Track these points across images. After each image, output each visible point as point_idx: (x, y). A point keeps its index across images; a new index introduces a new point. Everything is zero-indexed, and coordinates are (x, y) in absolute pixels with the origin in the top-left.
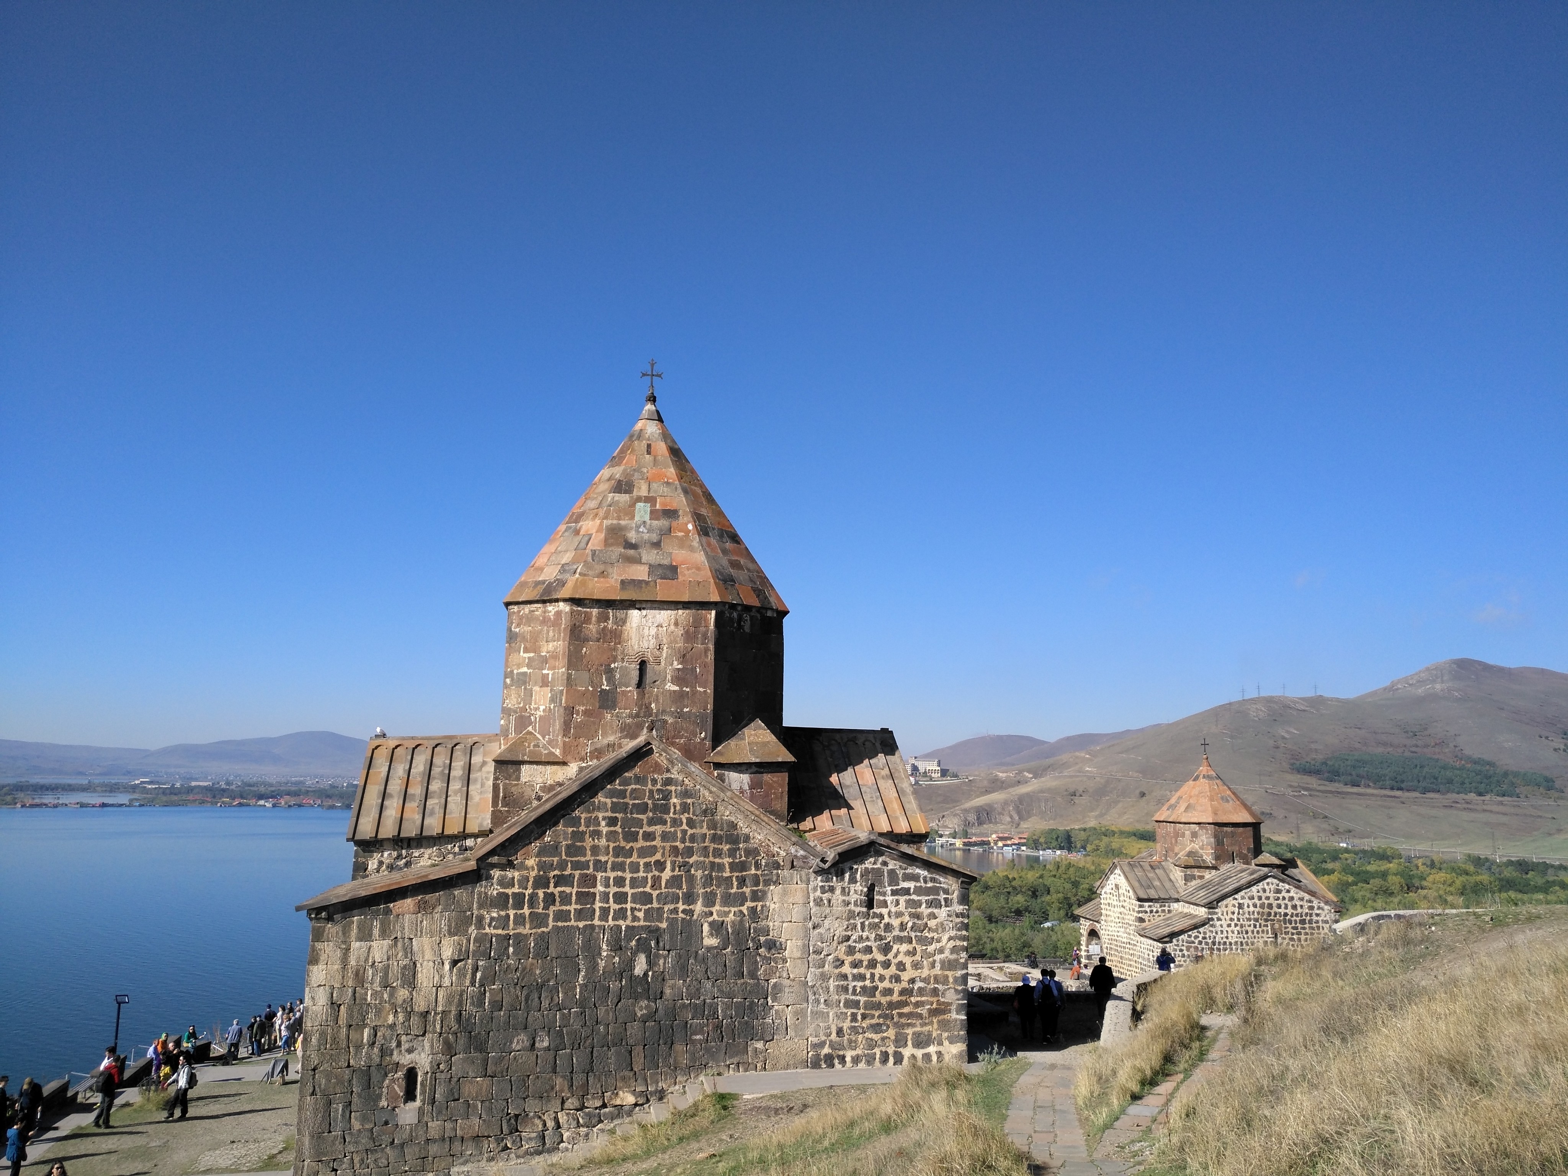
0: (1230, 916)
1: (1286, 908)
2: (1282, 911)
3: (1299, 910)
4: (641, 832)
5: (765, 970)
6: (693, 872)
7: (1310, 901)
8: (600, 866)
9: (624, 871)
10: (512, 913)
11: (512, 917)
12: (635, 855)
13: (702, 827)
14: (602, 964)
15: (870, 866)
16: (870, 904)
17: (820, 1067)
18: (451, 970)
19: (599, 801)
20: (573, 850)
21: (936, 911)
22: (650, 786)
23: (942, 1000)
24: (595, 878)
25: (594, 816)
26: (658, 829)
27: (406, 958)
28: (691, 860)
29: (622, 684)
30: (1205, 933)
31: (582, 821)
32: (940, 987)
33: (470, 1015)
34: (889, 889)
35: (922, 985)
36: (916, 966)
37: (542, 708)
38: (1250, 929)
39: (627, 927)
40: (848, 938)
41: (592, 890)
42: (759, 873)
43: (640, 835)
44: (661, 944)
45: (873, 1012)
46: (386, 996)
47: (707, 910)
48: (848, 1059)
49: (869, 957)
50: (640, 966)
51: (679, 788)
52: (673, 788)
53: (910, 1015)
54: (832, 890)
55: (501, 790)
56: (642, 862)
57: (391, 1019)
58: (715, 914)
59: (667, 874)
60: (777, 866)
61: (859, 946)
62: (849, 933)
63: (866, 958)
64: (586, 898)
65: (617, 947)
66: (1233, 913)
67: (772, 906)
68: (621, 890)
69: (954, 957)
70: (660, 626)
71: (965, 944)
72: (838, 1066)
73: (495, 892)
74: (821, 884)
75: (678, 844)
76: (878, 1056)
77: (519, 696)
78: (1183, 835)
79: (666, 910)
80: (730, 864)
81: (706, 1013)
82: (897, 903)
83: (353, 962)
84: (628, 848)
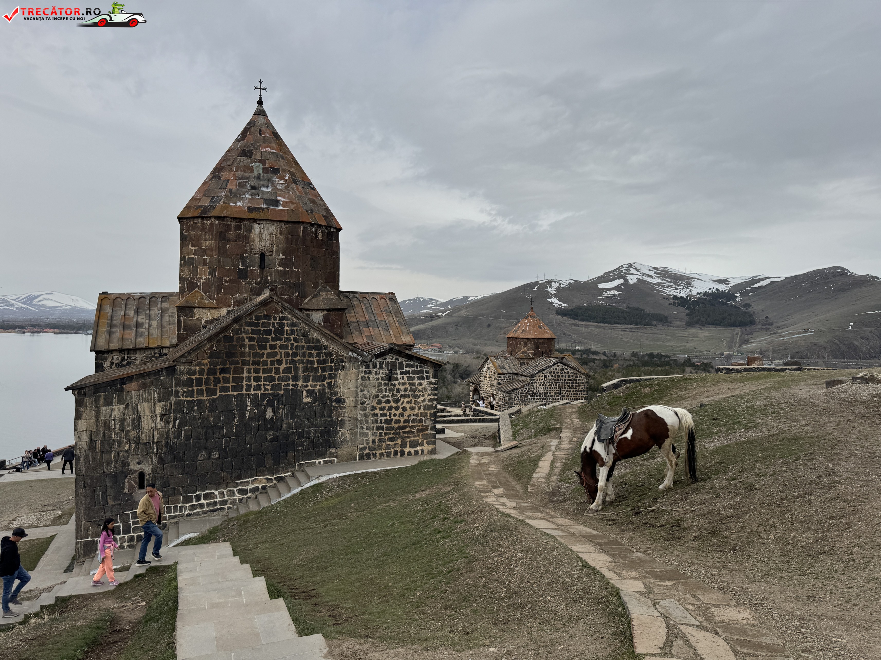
0: (541, 381)
1: (565, 377)
2: (564, 378)
3: (571, 378)
4: (268, 344)
5: (336, 413)
6: (297, 365)
7: (576, 374)
8: (245, 363)
9: (259, 365)
10: (195, 389)
11: (195, 391)
12: (265, 356)
13: (302, 342)
14: (248, 413)
15: (390, 361)
16: (390, 379)
17: (363, 459)
18: (161, 420)
19: (244, 329)
20: (230, 355)
21: (422, 382)
22: (272, 321)
23: (424, 424)
24: (243, 369)
25: (241, 336)
26: (278, 343)
27: (134, 414)
28: (296, 359)
29: (250, 266)
30: (529, 389)
31: (235, 339)
32: (424, 419)
33: (174, 443)
34: (399, 371)
35: (414, 417)
36: (412, 409)
37: (204, 278)
38: (549, 387)
39: (261, 394)
40: (377, 396)
41: (241, 375)
42: (333, 365)
43: (268, 346)
44: (280, 402)
45: (391, 432)
46: (123, 435)
47: (304, 384)
48: (378, 455)
49: (389, 405)
50: (269, 414)
51: (289, 322)
52: (286, 322)
53: (408, 432)
54: (370, 372)
55: (182, 323)
56: (269, 360)
57: (127, 447)
58: (309, 386)
59: (283, 367)
60: (342, 361)
61: (384, 400)
62: (379, 394)
63: (387, 405)
64: (238, 380)
65: (256, 404)
66: (542, 380)
67: (340, 381)
68: (258, 375)
69: (430, 403)
70: (271, 234)
71: (436, 397)
72: (373, 459)
73: (185, 378)
74: (364, 370)
75: (289, 351)
76: (392, 453)
77: (190, 271)
78: (520, 344)
79: (283, 385)
80: (317, 360)
81: (305, 436)
82: (403, 378)
83: (102, 417)
84: (261, 353)
